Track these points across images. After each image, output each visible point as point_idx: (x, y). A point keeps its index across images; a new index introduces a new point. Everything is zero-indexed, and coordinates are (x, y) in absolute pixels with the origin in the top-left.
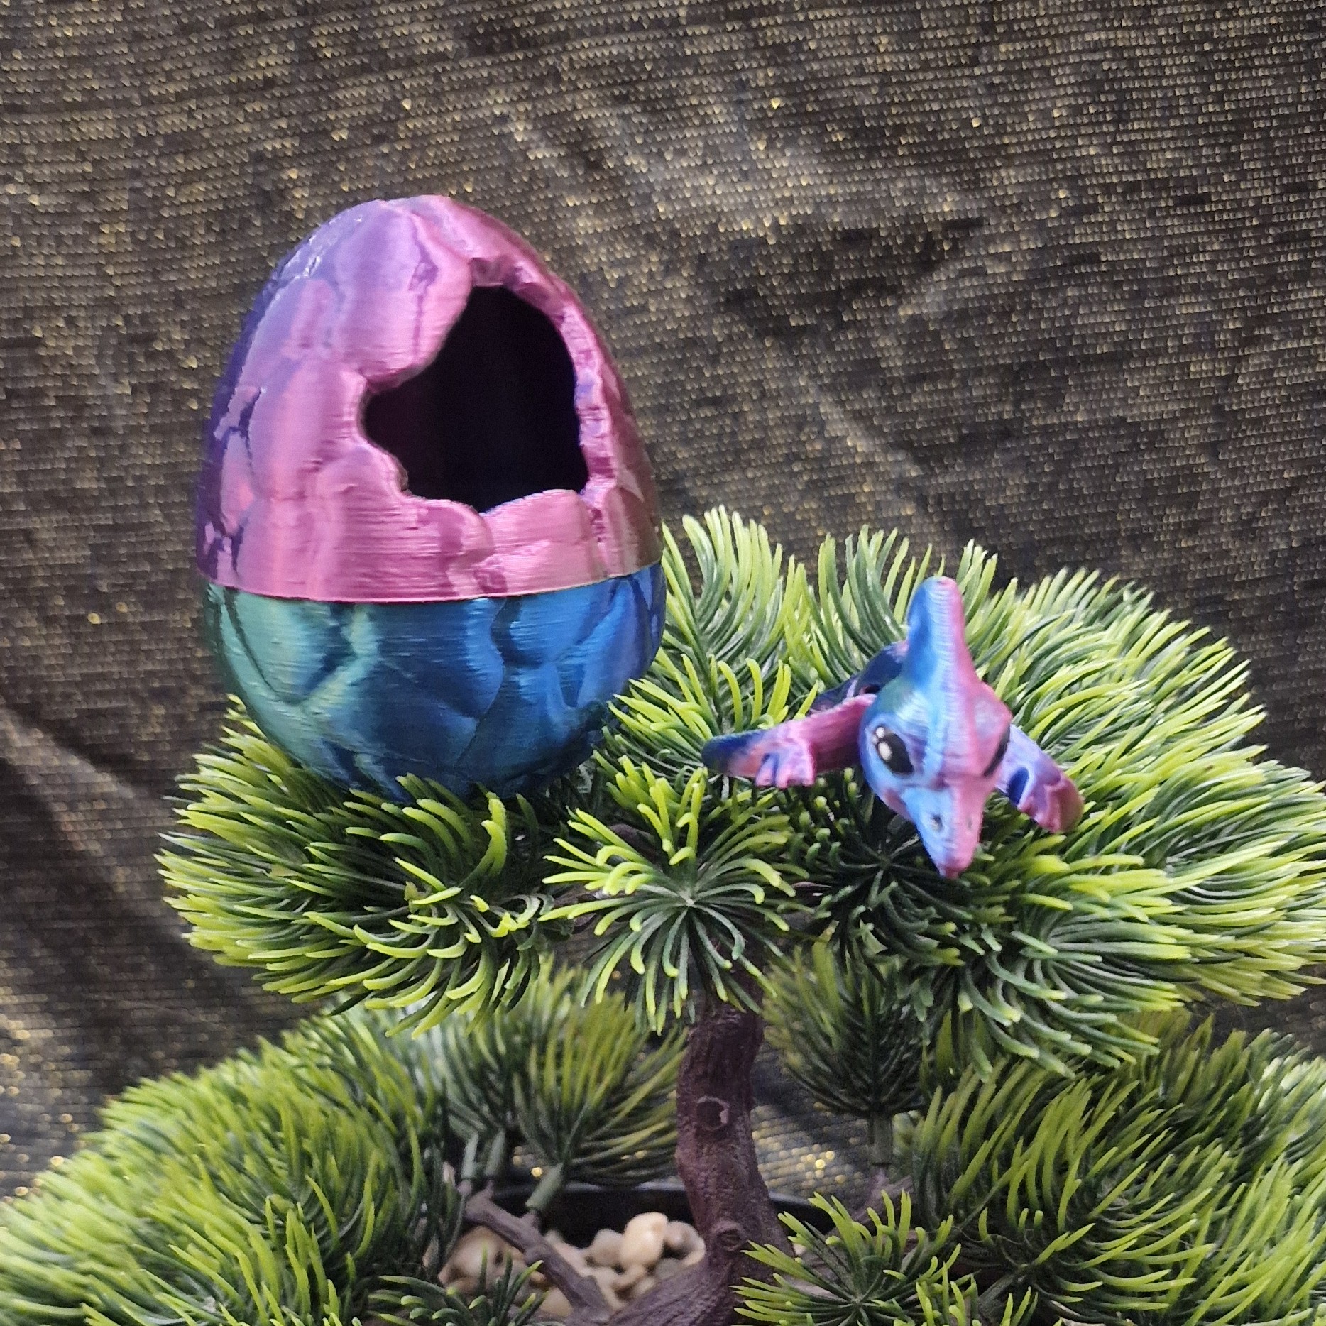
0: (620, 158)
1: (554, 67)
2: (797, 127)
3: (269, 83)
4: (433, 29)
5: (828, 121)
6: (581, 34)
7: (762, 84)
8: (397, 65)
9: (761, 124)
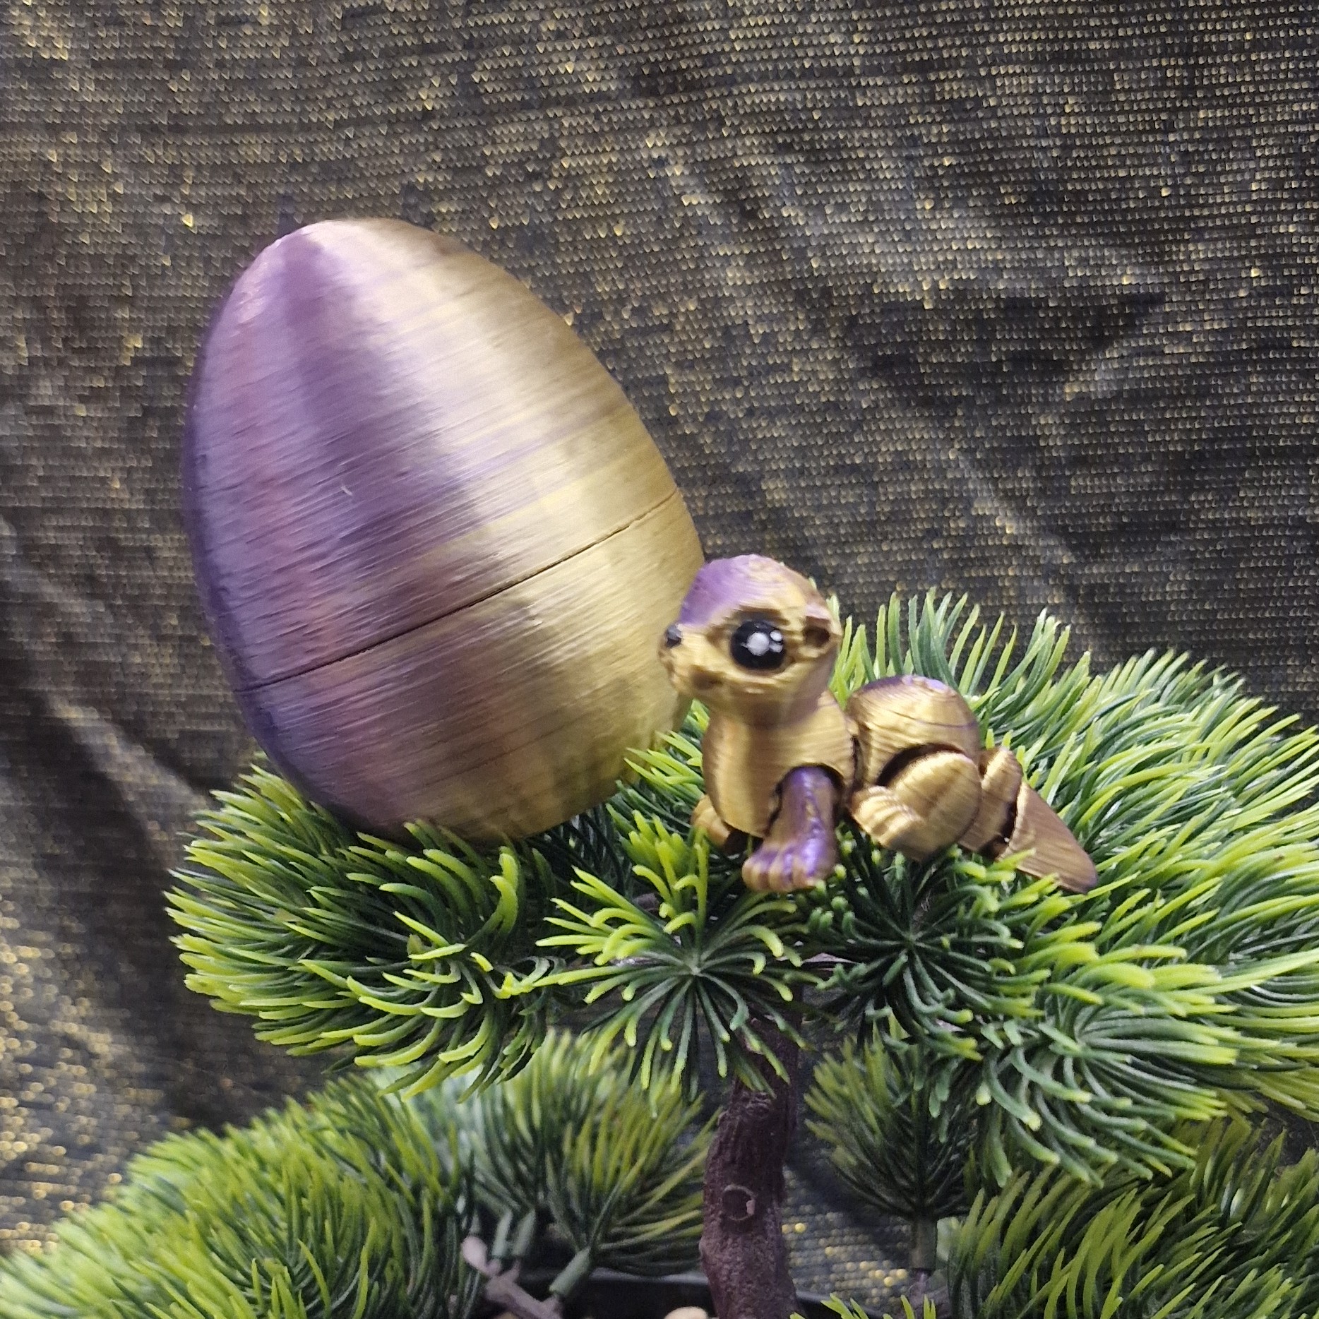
0: (778, 209)
1: (717, 110)
2: (968, 187)
3: (427, 115)
4: (597, 69)
5: (1001, 182)
6: (748, 79)
7: (935, 140)
8: (557, 102)
9: (930, 183)
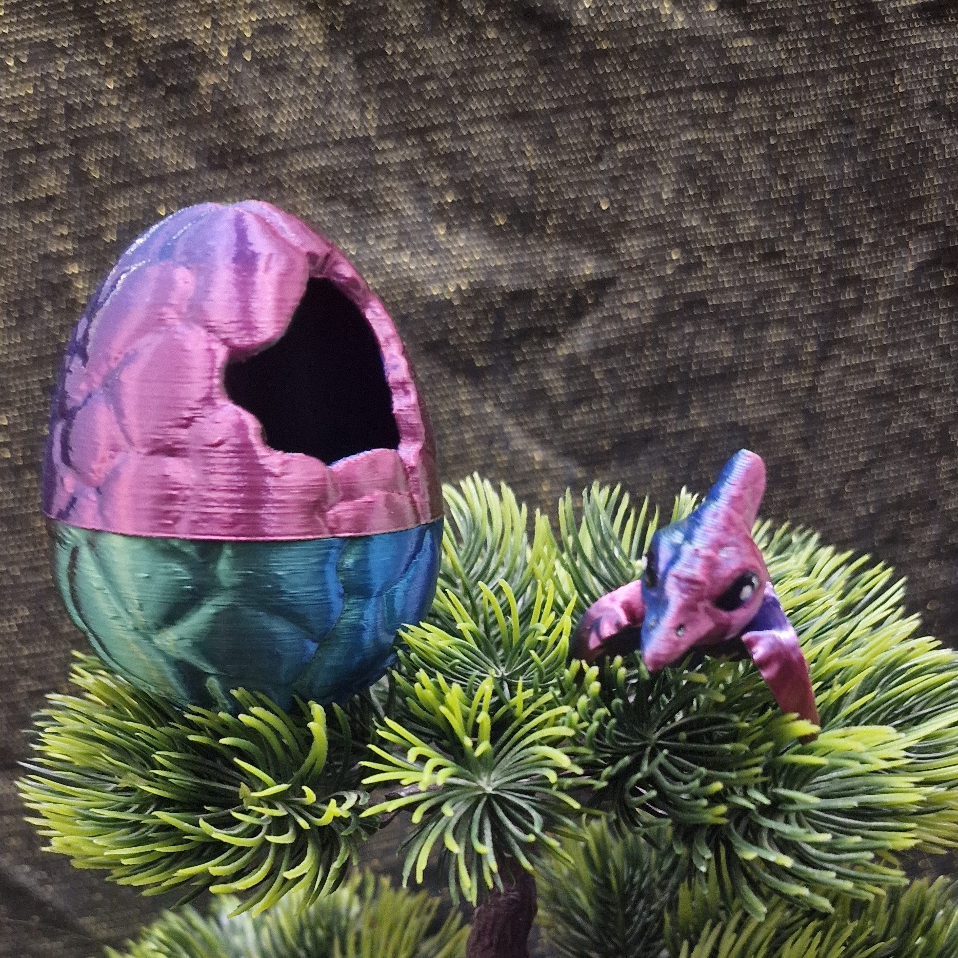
1: (276, 177)
2: (468, 216)
4: (178, 153)
5: (491, 210)
7: (438, 184)
8: (151, 180)
9: (440, 213)
